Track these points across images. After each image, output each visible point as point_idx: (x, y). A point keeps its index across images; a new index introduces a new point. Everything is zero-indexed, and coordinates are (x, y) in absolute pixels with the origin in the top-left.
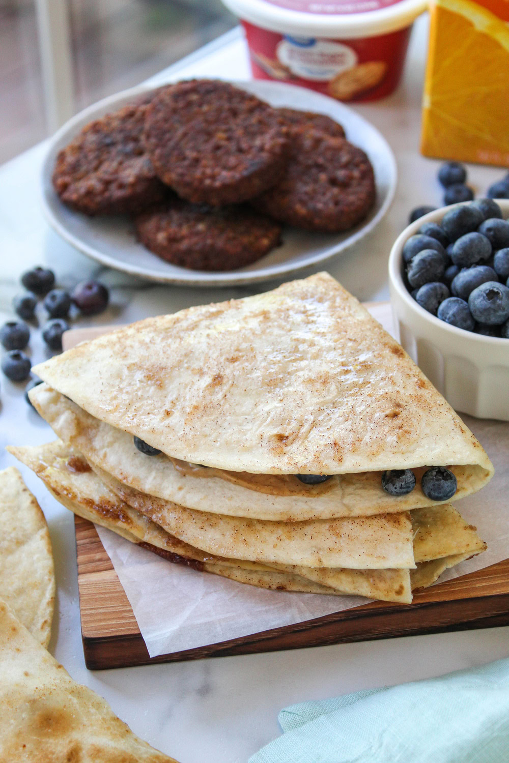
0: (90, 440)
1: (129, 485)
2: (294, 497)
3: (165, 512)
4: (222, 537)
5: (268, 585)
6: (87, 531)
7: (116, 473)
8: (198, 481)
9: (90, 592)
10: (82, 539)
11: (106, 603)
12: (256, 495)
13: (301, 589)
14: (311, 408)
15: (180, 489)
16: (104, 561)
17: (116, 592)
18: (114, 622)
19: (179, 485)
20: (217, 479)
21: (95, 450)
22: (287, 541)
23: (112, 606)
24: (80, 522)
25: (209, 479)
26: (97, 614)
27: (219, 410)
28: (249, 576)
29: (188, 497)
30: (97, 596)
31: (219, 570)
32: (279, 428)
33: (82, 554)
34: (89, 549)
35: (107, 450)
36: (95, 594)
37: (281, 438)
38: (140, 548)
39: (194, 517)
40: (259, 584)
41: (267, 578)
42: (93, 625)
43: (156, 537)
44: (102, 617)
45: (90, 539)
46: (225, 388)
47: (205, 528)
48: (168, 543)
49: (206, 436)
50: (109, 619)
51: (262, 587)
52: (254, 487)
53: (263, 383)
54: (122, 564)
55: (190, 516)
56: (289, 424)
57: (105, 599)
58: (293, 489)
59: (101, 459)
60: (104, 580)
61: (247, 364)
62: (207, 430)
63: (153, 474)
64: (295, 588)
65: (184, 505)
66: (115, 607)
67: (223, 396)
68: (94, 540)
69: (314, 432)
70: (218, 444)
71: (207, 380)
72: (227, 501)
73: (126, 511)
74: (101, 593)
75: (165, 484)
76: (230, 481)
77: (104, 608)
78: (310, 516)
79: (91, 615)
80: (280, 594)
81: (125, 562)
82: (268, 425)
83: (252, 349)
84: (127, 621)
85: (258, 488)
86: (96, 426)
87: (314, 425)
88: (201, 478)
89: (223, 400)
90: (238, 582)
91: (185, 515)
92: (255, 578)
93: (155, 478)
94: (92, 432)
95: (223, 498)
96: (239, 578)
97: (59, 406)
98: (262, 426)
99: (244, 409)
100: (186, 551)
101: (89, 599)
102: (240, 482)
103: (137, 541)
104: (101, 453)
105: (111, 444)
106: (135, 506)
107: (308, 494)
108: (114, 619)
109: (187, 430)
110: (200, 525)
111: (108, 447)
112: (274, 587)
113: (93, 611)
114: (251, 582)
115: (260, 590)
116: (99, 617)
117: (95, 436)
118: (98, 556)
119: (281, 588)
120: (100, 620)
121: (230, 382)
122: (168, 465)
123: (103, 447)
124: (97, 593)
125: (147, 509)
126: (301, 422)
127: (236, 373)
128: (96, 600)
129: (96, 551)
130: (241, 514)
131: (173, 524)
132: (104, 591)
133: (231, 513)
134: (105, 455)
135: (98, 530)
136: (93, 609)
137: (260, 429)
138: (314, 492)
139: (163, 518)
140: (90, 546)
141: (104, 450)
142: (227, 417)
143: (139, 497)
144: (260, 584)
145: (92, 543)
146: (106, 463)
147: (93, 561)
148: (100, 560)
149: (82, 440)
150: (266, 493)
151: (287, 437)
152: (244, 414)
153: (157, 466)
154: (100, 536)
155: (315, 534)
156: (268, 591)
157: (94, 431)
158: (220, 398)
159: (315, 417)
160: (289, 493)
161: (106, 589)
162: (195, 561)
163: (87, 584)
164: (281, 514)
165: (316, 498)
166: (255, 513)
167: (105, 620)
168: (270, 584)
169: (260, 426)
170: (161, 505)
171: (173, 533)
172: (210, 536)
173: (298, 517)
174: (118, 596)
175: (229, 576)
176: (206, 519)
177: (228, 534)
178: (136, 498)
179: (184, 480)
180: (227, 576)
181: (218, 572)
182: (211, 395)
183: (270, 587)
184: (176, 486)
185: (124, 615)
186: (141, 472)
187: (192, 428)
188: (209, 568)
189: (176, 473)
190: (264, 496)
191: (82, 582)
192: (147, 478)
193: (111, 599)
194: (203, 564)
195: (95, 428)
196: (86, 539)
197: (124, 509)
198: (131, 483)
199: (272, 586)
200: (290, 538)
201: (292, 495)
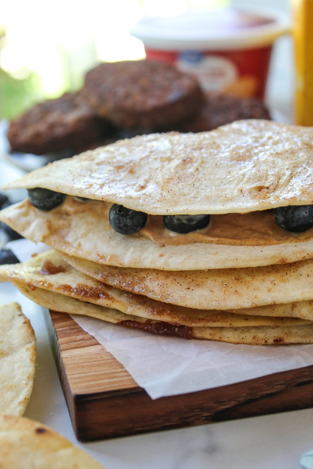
0: (63, 237)
1: (107, 262)
2: (282, 245)
3: (147, 283)
4: (210, 293)
5: (264, 341)
6: (65, 322)
7: (93, 257)
8: (179, 247)
9: (76, 362)
10: (61, 328)
11: (94, 368)
12: (241, 248)
13: (300, 340)
14: (287, 167)
15: (161, 256)
16: (87, 340)
17: (103, 360)
18: (105, 381)
19: (160, 253)
20: (198, 244)
21: (69, 243)
22: (282, 284)
23: (102, 369)
24: (57, 317)
25: (190, 245)
26: (85, 377)
27: (194, 178)
28: (242, 336)
29: (170, 261)
30: (84, 364)
31: (208, 334)
32: (257, 183)
33: (61, 337)
34: (69, 333)
35: (82, 241)
36: (81, 363)
37: (260, 189)
38: (122, 328)
39: (178, 281)
40: (253, 341)
41: (261, 335)
42: (83, 385)
43: (139, 309)
44: (92, 378)
45: (69, 327)
46: (195, 165)
47: (191, 288)
48: (152, 312)
49: (185, 195)
50: (100, 379)
51: (257, 344)
52: (238, 242)
53: (232, 159)
54: (106, 340)
55: (174, 280)
56: (266, 179)
57: (92, 366)
58: (279, 239)
59: (76, 248)
60: (89, 353)
61: (212, 150)
62: (186, 191)
63: (132, 249)
64: (293, 340)
65: (167, 268)
66: (105, 370)
67: (196, 169)
68: (73, 327)
69: (294, 180)
70: (198, 199)
71: (177, 162)
72: (212, 256)
73: (105, 291)
74: (89, 362)
75: (145, 255)
76: (211, 242)
77: (92, 372)
78: (303, 256)
79: (80, 378)
80: (277, 348)
81: (108, 338)
82: (246, 183)
83: (214, 143)
84: (120, 379)
85: (243, 241)
86: (67, 225)
87: (292, 176)
88: (181, 245)
89: (197, 172)
90: (231, 343)
91: (169, 281)
92: (249, 337)
93: (133, 252)
94: (63, 232)
95: (208, 255)
96: (232, 339)
97: (29, 217)
98: (240, 184)
99: (218, 176)
100: (172, 318)
101: (75, 367)
102: (223, 240)
103: (118, 320)
104: (76, 244)
105: (85, 235)
106: (115, 283)
107: (297, 240)
108: (105, 379)
109: (165, 193)
110: (186, 286)
111: (82, 237)
112: (271, 341)
113: (81, 375)
114: (245, 341)
115: (255, 347)
116: (88, 379)
117: (68, 233)
118: (79, 337)
119: (278, 342)
120: (91, 381)
121: (200, 161)
122: (144, 242)
123: (77, 239)
124: (84, 362)
125: (128, 283)
126: (279, 176)
127: (205, 155)
128: (83, 367)
129: (77, 334)
130: (229, 265)
131: (157, 290)
132: (91, 360)
133: (219, 266)
134: (80, 245)
135: (77, 320)
136: (81, 373)
137: (238, 187)
138: (302, 238)
139: (146, 287)
140: (69, 331)
141: (78, 242)
142: (203, 181)
143: (119, 275)
144: (255, 343)
145: (71, 329)
146: (81, 250)
147: (75, 341)
148: (81, 340)
149: (54, 238)
150: (252, 245)
151: (268, 188)
152: (218, 179)
153: (134, 244)
154: (79, 323)
155: (310, 272)
156: (264, 347)
157: (66, 230)
158: (193, 171)
159: (292, 171)
160: (276, 241)
161: (91, 359)
162: (182, 327)
163: (71, 357)
164: (272, 258)
165: (305, 243)
166: (244, 261)
167: (95, 380)
168: (266, 339)
169: (237, 184)
170: (142, 277)
171: (158, 298)
172: (198, 295)
173: (291, 257)
174: (106, 363)
175: (221, 338)
176: (191, 280)
177: (216, 290)
178: (115, 277)
179: (163, 249)
180: (219, 339)
181: (208, 337)
182: (183, 170)
183: (266, 341)
184: (156, 255)
185: (114, 375)
186: (119, 251)
187: (170, 191)
188: (198, 334)
189: (155, 245)
190: (251, 248)
191: (66, 356)
192: (125, 254)
193: (99, 365)
194: (191, 329)
195: (67, 228)
196: (64, 327)
197: (103, 289)
198: (110, 260)
199: (268, 341)
200: (283, 281)
201: (279, 244)
